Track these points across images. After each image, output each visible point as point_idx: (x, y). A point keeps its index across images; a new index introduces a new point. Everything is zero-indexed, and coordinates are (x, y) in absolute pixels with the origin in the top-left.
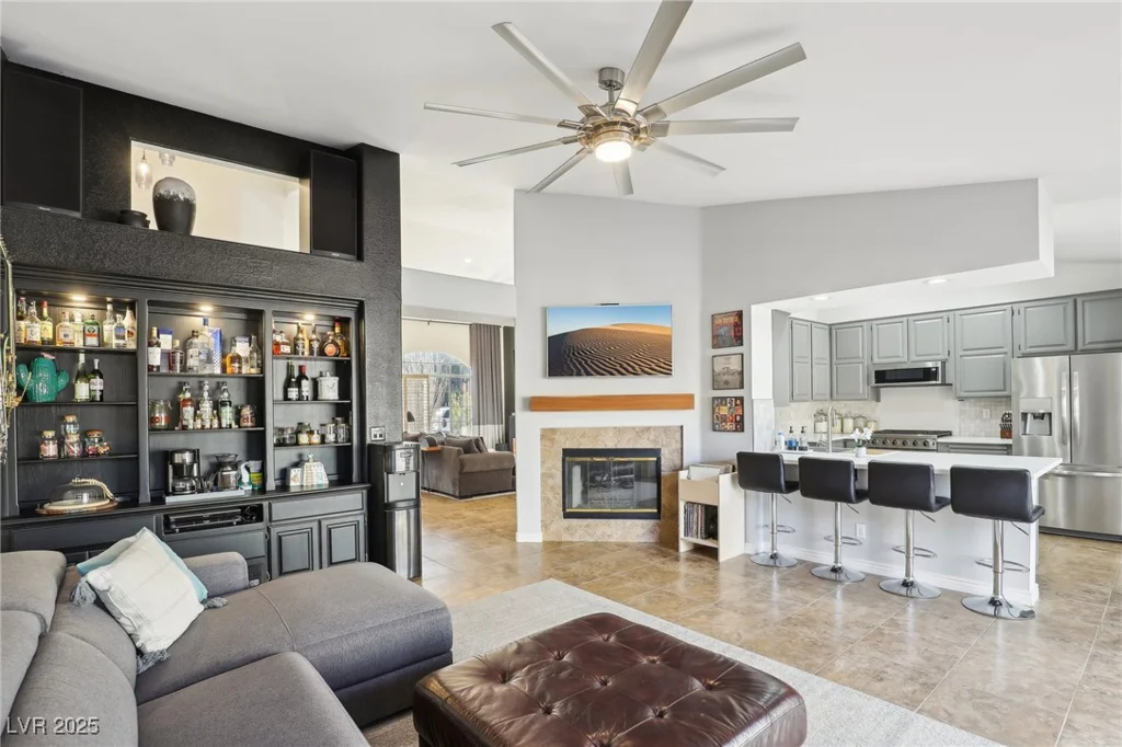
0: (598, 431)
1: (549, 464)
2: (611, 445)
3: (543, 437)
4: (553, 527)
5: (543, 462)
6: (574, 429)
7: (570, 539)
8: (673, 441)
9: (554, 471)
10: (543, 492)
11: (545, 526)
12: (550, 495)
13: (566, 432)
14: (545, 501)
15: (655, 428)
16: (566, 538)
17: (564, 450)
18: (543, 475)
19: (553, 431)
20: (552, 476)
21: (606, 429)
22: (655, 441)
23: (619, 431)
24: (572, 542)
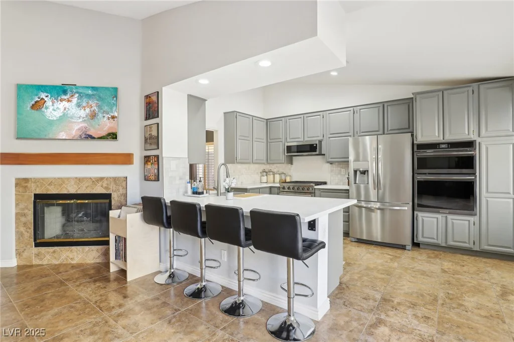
0: (62, 181)
1: (22, 206)
2: (72, 191)
3: (17, 185)
4: (25, 254)
5: (17, 205)
6: (43, 179)
7: (40, 263)
8: (121, 188)
9: (26, 211)
10: (17, 227)
11: (19, 254)
12: (22, 229)
13: (36, 181)
14: (19, 235)
15: (107, 179)
16: (36, 262)
17: (35, 195)
18: (17, 214)
19: (26, 180)
20: (25, 215)
21: (68, 179)
22: (106, 188)
23: (80, 180)
24: (42, 265)
